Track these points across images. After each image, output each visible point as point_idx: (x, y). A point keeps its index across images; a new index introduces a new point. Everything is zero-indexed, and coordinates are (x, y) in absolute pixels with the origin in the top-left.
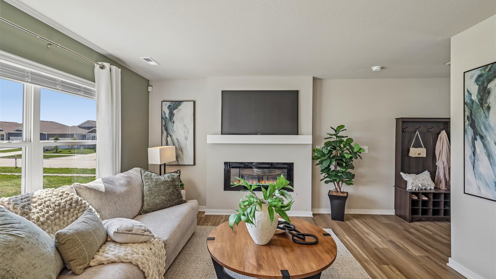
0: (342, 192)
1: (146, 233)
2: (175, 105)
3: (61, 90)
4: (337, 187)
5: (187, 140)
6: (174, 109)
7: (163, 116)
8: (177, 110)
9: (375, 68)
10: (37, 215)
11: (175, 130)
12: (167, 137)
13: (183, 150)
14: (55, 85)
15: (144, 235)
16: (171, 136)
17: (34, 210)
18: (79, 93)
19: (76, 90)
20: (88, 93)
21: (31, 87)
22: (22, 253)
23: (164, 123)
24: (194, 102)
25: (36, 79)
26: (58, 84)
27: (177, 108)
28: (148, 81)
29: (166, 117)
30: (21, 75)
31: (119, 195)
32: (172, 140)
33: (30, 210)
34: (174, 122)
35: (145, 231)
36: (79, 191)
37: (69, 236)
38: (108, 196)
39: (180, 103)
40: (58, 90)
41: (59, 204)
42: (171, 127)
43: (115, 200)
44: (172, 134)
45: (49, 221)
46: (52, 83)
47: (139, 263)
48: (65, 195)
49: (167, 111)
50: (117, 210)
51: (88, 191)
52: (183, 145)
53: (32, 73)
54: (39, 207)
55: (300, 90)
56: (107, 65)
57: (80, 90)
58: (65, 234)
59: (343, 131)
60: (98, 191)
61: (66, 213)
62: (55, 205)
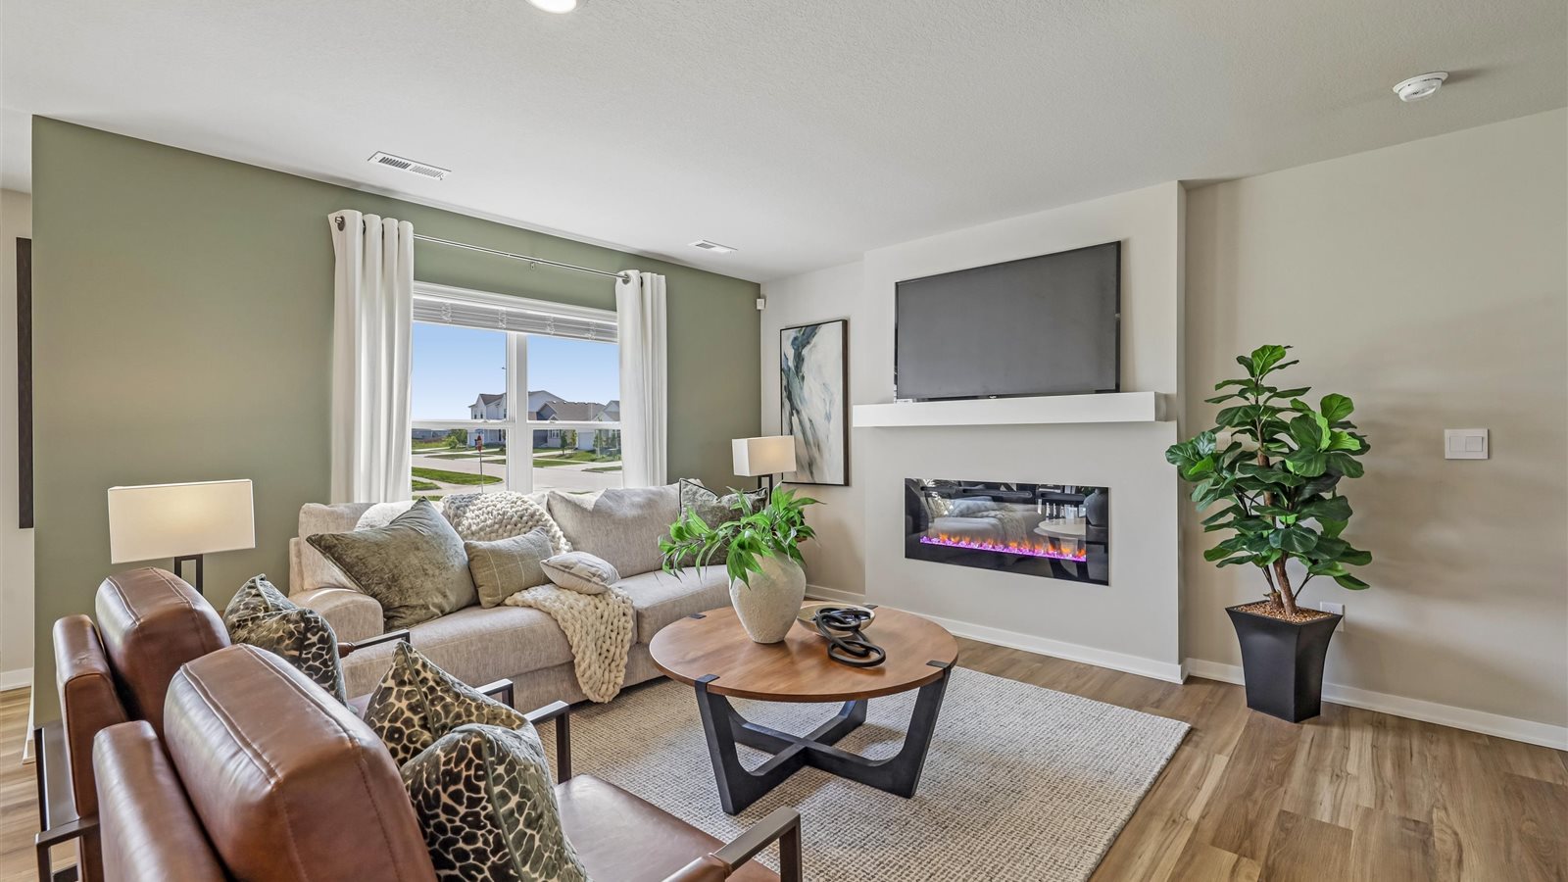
0: (1297, 611)
1: (595, 579)
2: (807, 334)
3: (554, 335)
4: (1278, 587)
5: (829, 421)
6: (804, 347)
7: (784, 366)
8: (809, 347)
9: (1405, 89)
10: (470, 521)
11: (806, 397)
12: (791, 414)
13: (822, 445)
14: (545, 326)
15: (590, 581)
16: (798, 412)
17: (468, 515)
18: (586, 336)
19: (580, 330)
20: (606, 333)
21: (514, 335)
22: (416, 552)
23: (785, 383)
24: (845, 324)
25: (516, 322)
26: (549, 325)
27: (808, 343)
28: (758, 286)
29: (788, 366)
30: (490, 319)
31: (620, 520)
32: (800, 422)
33: (465, 513)
34: (803, 377)
35: (594, 575)
36: (553, 502)
37: (480, 550)
38: (596, 519)
39: (813, 328)
40: (549, 334)
41: (504, 514)
42: (799, 390)
43: (608, 528)
44: (800, 407)
45: (482, 533)
46: (537, 324)
47: (559, 618)
48: (519, 503)
49: (790, 352)
50: (609, 546)
51: (564, 505)
52: (821, 435)
53: (508, 314)
54: (476, 512)
55: (1127, 241)
56: (634, 274)
57: (588, 330)
58: (475, 547)
59: (1281, 367)
60: (579, 506)
61: (509, 527)
62: (499, 514)
